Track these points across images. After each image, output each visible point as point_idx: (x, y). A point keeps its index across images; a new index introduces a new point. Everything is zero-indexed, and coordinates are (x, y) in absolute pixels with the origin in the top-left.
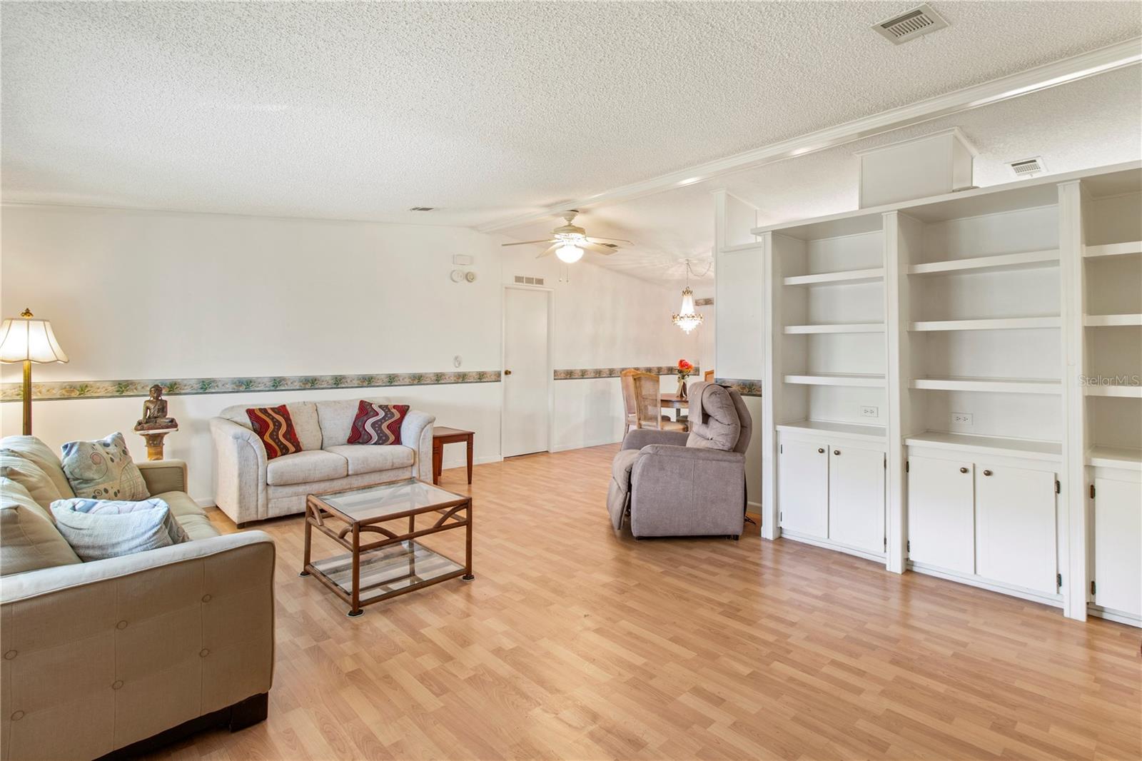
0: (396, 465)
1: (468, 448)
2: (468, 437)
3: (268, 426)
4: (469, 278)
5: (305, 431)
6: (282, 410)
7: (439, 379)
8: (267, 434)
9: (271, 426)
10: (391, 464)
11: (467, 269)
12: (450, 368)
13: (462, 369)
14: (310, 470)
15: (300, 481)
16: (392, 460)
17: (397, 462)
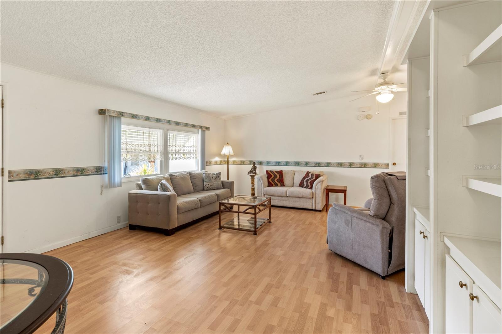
0: (304, 197)
1: (345, 197)
2: (344, 191)
3: (271, 176)
4: (368, 117)
5: (287, 180)
6: (280, 173)
7: (351, 165)
8: (271, 179)
9: (273, 176)
10: (302, 195)
11: (366, 113)
12: (357, 161)
13: (364, 161)
14: (274, 192)
15: (272, 195)
16: (303, 194)
17: (305, 196)
